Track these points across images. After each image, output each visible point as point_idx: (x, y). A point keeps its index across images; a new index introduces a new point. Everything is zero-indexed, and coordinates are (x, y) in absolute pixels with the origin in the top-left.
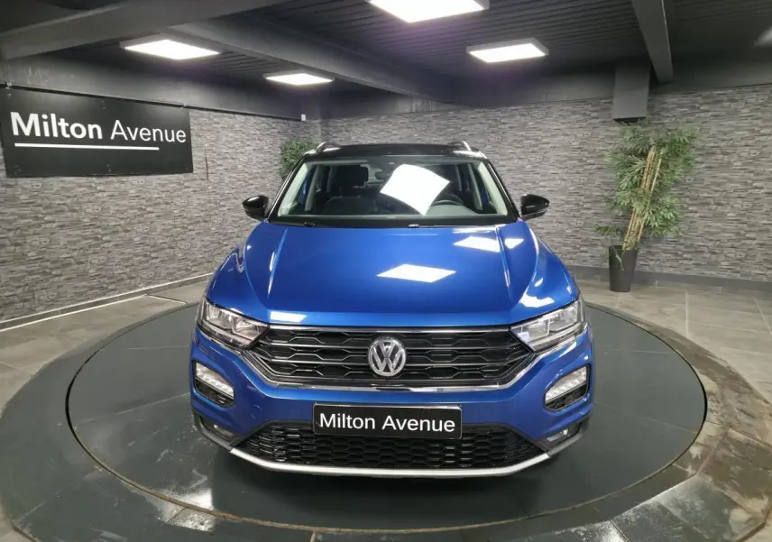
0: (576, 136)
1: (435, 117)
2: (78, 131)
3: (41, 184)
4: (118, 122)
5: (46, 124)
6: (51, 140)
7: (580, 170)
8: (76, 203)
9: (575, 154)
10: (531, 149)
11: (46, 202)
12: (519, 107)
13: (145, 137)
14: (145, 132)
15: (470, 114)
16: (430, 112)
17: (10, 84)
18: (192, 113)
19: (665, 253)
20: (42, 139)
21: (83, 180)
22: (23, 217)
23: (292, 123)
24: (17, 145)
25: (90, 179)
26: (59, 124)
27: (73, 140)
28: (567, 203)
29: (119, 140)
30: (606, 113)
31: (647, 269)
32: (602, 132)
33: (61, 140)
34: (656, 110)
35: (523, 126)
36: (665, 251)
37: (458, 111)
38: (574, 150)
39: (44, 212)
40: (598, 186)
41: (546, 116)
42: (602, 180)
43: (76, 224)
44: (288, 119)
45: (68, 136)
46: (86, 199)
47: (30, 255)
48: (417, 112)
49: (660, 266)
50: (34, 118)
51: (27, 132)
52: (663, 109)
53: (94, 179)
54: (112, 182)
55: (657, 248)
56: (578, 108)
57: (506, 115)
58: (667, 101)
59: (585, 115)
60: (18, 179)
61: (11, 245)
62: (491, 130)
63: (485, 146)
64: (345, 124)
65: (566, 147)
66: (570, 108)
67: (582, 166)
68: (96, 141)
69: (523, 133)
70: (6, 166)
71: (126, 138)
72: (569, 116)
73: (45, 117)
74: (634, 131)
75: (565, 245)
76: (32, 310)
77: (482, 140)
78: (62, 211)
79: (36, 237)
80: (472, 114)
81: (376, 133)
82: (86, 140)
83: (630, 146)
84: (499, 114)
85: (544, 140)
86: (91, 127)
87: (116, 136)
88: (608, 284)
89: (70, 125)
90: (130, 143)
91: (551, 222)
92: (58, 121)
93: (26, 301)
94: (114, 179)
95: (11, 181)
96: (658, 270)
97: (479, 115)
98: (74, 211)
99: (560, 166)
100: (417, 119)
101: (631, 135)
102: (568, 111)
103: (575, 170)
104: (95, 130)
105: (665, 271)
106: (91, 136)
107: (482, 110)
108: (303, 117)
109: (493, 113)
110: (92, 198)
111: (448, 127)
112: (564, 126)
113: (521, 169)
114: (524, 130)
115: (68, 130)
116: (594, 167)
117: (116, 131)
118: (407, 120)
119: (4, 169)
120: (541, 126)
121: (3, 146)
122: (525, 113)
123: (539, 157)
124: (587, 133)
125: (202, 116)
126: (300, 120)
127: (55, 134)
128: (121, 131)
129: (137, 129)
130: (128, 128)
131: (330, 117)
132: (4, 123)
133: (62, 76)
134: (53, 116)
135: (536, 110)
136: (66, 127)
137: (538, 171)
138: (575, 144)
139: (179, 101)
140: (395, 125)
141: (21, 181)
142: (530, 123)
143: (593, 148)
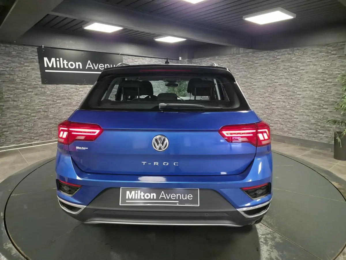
0: (321, 66)
1: (242, 56)
2: (72, 65)
3: (56, 87)
4: (89, 61)
5: (58, 62)
6: (60, 69)
7: (322, 86)
8: (70, 95)
9: (320, 76)
10: (293, 73)
11: (58, 95)
12: (288, 49)
13: (101, 68)
14: (101, 65)
16: (239, 54)
17: (43, 46)
18: (124, 57)
20: (56, 69)
21: (73, 86)
22: (48, 100)
23: (174, 61)
24: (46, 71)
25: (77, 85)
26: (64, 62)
27: (69, 69)
28: (314, 104)
29: (90, 69)
30: (342, 51)
32: (338, 63)
33: (64, 69)
35: (289, 60)
37: (254, 53)
38: (320, 73)
39: (57, 99)
40: (334, 95)
41: (303, 54)
42: (336, 92)
43: (70, 104)
44: (172, 59)
45: (67, 67)
46: (74, 94)
47: (50, 116)
48: (233, 54)
50: (53, 60)
51: (50, 66)
53: (78, 86)
54: (86, 87)
56: (324, 49)
57: (280, 54)
59: (328, 52)
60: (47, 85)
61: (43, 112)
62: (271, 63)
63: (267, 71)
64: (199, 61)
65: (314, 72)
66: (318, 49)
67: (324, 83)
68: (79, 69)
70: (42, 79)
71: (93, 68)
72: (317, 54)
73: (58, 59)
75: (310, 129)
76: (50, 139)
77: (266, 68)
78: (64, 99)
79: (53, 109)
80: (261, 54)
82: (75, 69)
84: (276, 53)
85: (301, 68)
86: (77, 64)
87: (88, 67)
88: (333, 154)
89: (68, 63)
90: (94, 70)
91: (303, 115)
92: (63, 61)
93: (48, 134)
94: (87, 86)
95: (44, 86)
97: (265, 54)
98: (69, 99)
99: (310, 83)
100: (233, 57)
102: (317, 51)
103: (319, 86)
104: (79, 65)
106: (77, 67)
107: (266, 52)
108: (180, 58)
109: (273, 53)
110: (77, 94)
111: (249, 61)
112: (314, 60)
113: (287, 85)
114: (289, 62)
115: (67, 65)
116: (332, 84)
117: (88, 65)
118: (228, 58)
119: (41, 80)
120: (300, 60)
121: (41, 71)
122: (291, 53)
123: (298, 78)
124: (328, 63)
125: (129, 58)
126: (179, 60)
127: (62, 67)
128: (90, 65)
129: (98, 64)
130: (94, 64)
131: (193, 58)
132: (41, 62)
133: (67, 42)
134: (61, 59)
135: (298, 51)
136: (67, 64)
137: (297, 85)
138: (320, 70)
139: (118, 52)
140: (222, 61)
141: (48, 86)
142: (293, 59)
143: (331, 72)
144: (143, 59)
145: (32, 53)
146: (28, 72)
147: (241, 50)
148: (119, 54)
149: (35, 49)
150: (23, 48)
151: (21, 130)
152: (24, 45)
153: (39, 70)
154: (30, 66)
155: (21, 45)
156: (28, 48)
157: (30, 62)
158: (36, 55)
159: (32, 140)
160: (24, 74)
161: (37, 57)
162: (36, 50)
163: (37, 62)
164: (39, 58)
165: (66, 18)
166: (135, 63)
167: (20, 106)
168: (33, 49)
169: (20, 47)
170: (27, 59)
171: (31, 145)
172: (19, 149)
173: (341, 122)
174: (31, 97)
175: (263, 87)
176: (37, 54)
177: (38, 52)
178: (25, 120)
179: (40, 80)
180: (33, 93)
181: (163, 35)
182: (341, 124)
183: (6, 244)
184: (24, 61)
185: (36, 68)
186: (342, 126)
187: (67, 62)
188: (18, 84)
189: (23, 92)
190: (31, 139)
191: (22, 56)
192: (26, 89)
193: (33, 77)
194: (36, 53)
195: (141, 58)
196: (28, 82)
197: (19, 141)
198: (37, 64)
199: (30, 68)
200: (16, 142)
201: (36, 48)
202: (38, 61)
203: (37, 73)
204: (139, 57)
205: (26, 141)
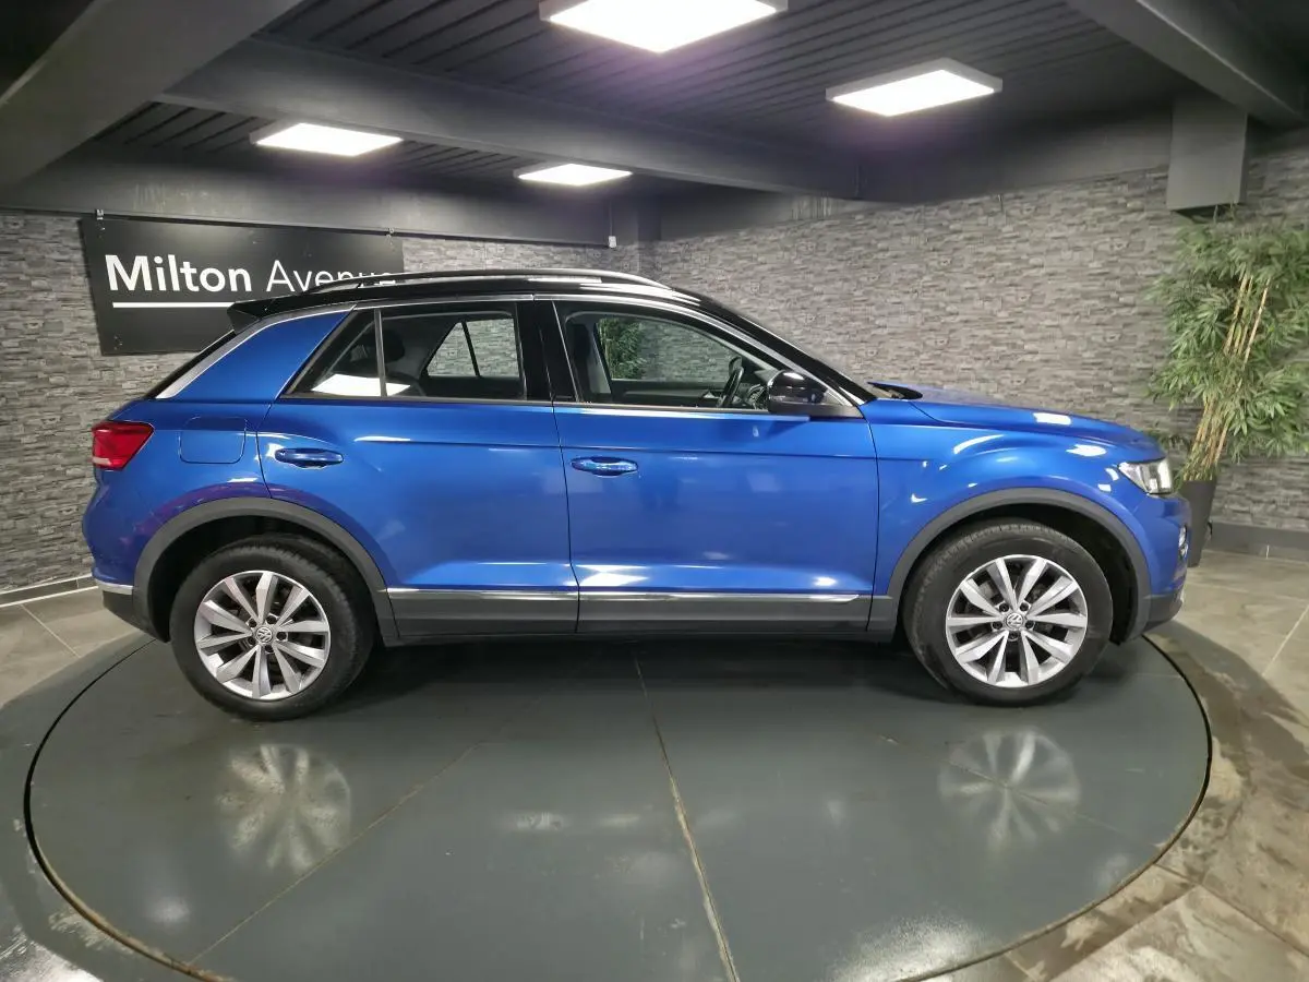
0: (1095, 250)
1: (830, 226)
2: (213, 280)
3: (154, 365)
4: (277, 263)
5: (160, 271)
6: (170, 295)
7: (1106, 318)
9: (1095, 287)
10: (1007, 281)
12: (986, 198)
14: (323, 277)
15: (894, 218)
16: (821, 219)
17: (100, 213)
18: (408, 243)
19: (1287, 488)
20: (155, 295)
23: (591, 252)
24: (116, 305)
26: (182, 271)
27: (203, 295)
28: (1080, 384)
30: (1158, 199)
31: (1248, 521)
32: (1151, 241)
33: (185, 294)
34: (1267, 186)
35: (993, 236)
36: (1288, 485)
37: (870, 213)
38: (1094, 277)
40: (1143, 349)
41: (1036, 213)
42: (1151, 337)
44: (584, 246)
45: (196, 289)
48: (800, 220)
49: (1273, 514)
50: (141, 262)
51: (131, 285)
52: (1284, 183)
55: (1270, 477)
56: (1101, 194)
57: (959, 215)
58: (1292, 164)
59: (1115, 205)
60: (121, 358)
62: (931, 246)
63: (921, 277)
64: (681, 249)
65: (1076, 272)
66: (1084, 193)
67: (1109, 310)
68: (241, 295)
69: (992, 249)
70: (101, 338)
71: (292, 289)
72: (1081, 210)
73: (158, 260)
74: (1205, 233)
77: (914, 266)
80: (899, 218)
81: (729, 262)
82: (225, 295)
83: (1202, 265)
84: (946, 213)
85: (1033, 261)
86: (233, 274)
87: (274, 285)
89: (199, 272)
92: (179, 265)
95: (109, 361)
96: (1270, 524)
97: (909, 219)
99: (1065, 311)
100: (800, 232)
101: (1201, 242)
102: (1080, 200)
103: (1094, 319)
104: (240, 279)
105: (1287, 526)
106: (234, 288)
108: (612, 241)
109: (933, 213)
111: (854, 244)
112: (1072, 231)
113: (988, 320)
114: (993, 243)
115: (196, 280)
116: (1135, 310)
117: (275, 278)
118: (782, 236)
119: (98, 341)
120: (1027, 234)
121: (95, 307)
122: (995, 209)
123: (1023, 295)
124: (1120, 243)
125: (425, 248)
126: (607, 247)
127: (176, 287)
128: (283, 278)
129: (310, 273)
130: (296, 273)
131: (659, 238)
132: (96, 272)
133: (187, 195)
134: (172, 258)
135: (1017, 203)
136: (193, 275)
137: (1022, 321)
138: (1095, 266)
139: (383, 225)
140: (762, 245)
141: (124, 360)
142: (1004, 230)
143: (1132, 272)
144: (477, 248)
145: (58, 242)
146: (47, 311)
147: (828, 206)
148: (386, 233)
149: (72, 226)
150: (25, 225)
151: (30, 532)
152: (28, 212)
153: (89, 303)
154: (54, 287)
155: (14, 211)
156: (43, 225)
157: (54, 273)
158: (75, 249)
159: (74, 569)
160: (33, 323)
161: (78, 256)
162: (76, 229)
163: (80, 274)
164: (86, 259)
165: (190, 109)
166: (450, 262)
167: (24, 440)
168: (61, 227)
169: (10, 218)
170: (41, 262)
171: (73, 585)
172: (27, 605)
173: (1172, 439)
174: (64, 406)
175: (912, 334)
176: (78, 244)
177: (82, 235)
178: (42, 494)
179: (96, 339)
180: (71, 390)
181: (544, 161)
182: (1174, 446)
183: (58, 918)
184: (31, 271)
185: (79, 296)
186: (1177, 452)
187: (194, 271)
188: (9, 357)
189: (30, 387)
190: (70, 562)
191: (20, 252)
192: (41, 375)
193: (67, 330)
194: (75, 239)
195: (468, 243)
196: (50, 350)
197: (23, 575)
198: (81, 280)
199: (53, 296)
200: (11, 579)
201: (74, 220)
202: (83, 269)
203: (83, 313)
204: (460, 243)
205: (48, 574)
